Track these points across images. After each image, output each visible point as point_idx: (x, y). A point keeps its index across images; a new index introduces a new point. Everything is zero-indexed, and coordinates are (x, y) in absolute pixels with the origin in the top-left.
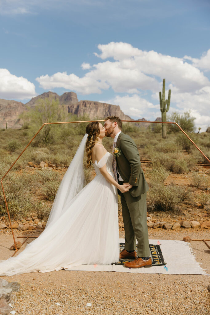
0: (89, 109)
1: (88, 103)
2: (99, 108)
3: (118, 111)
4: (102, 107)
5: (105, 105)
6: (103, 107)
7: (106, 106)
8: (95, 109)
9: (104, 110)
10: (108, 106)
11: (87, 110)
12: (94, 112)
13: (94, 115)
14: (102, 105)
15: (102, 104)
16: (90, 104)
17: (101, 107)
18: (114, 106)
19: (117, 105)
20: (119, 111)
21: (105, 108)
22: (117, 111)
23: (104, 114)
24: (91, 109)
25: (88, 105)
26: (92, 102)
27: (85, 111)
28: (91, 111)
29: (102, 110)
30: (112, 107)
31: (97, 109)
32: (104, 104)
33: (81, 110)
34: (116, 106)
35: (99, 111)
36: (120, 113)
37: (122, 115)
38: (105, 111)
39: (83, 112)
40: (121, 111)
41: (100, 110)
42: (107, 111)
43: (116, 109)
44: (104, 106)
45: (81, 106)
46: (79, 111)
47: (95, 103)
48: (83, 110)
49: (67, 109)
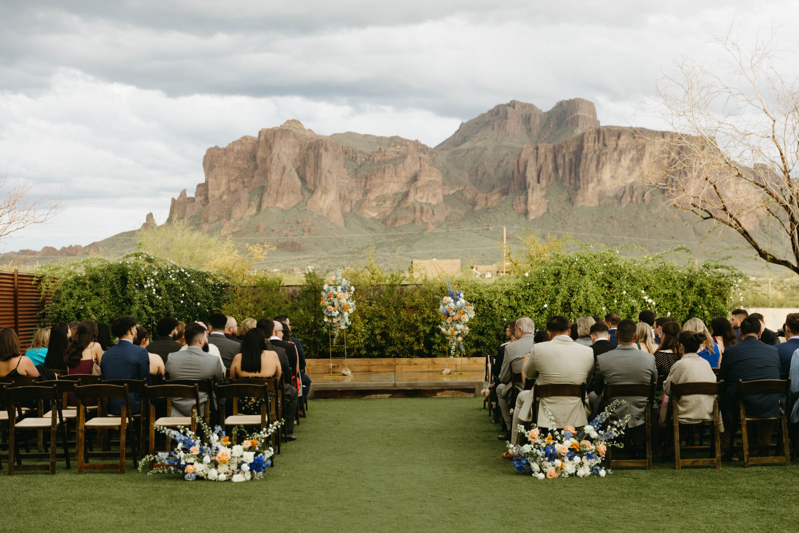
0: (616, 154)
1: (612, 136)
2: (649, 149)
3: (709, 152)
4: (659, 144)
5: (669, 138)
6: (663, 145)
7: (671, 141)
8: (633, 153)
9: (664, 152)
11: (608, 157)
12: (632, 160)
13: (631, 170)
14: (657, 138)
15: (656, 133)
16: (619, 136)
17: (655, 142)
19: (706, 136)
20: (713, 155)
21: (666, 147)
23: (666, 163)
24: (621, 153)
25: (611, 143)
26: (626, 129)
27: (603, 159)
28: (623, 157)
29: (658, 154)
30: (688, 141)
31: (641, 151)
32: (664, 134)
33: (589, 156)
34: (702, 137)
35: (647, 156)
36: (716, 158)
38: (666, 156)
39: (594, 163)
41: (651, 155)
44: (664, 140)
45: (589, 145)
46: (583, 161)
47: (635, 133)
48: (595, 157)
49: (550, 157)
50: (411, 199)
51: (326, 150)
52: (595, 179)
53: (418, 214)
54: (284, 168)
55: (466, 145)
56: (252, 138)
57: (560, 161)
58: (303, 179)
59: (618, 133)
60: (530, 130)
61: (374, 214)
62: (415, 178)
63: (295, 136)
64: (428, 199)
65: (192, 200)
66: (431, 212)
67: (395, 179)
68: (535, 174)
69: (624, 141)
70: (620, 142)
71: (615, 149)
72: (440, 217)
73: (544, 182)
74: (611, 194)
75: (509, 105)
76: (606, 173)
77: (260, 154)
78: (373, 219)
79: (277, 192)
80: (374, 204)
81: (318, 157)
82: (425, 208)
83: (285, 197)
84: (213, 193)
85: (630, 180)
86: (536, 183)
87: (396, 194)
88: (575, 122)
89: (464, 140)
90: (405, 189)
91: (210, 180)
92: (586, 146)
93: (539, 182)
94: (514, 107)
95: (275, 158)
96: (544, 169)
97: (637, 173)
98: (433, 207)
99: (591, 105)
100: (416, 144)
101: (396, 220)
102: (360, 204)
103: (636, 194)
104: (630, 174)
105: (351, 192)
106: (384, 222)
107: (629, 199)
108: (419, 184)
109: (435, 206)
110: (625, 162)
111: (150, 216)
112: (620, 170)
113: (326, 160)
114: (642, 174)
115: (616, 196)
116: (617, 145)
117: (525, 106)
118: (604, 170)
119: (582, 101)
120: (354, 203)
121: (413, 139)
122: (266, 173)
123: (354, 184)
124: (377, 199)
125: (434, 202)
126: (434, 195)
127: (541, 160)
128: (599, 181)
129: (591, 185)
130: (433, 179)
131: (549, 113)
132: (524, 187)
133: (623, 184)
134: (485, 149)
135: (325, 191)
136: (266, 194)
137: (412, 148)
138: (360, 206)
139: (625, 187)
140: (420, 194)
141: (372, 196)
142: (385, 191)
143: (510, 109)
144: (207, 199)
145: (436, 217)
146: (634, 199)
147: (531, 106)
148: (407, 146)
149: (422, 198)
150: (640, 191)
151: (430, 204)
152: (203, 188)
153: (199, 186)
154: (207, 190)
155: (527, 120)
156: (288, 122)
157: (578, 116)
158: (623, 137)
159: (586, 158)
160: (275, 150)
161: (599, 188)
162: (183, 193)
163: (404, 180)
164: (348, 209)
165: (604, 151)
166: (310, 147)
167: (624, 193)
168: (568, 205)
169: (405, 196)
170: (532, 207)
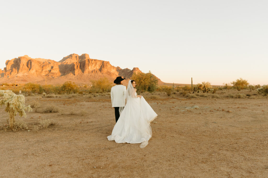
0: (91, 64)
2: (97, 63)
3: (108, 64)
4: (99, 63)
8: (95, 64)
9: (100, 64)
12: (94, 65)
13: (94, 67)
15: (99, 60)
16: (92, 61)
18: (106, 62)
19: (108, 61)
21: (101, 63)
22: (107, 65)
23: (100, 66)
25: (91, 62)
26: (93, 59)
27: (89, 65)
30: (104, 62)
31: (96, 64)
32: (100, 61)
33: (87, 64)
35: (97, 64)
37: (111, 67)
40: (110, 64)
41: (98, 64)
42: (102, 64)
43: (107, 63)
45: (87, 62)
46: (85, 65)
47: (95, 60)
49: (79, 64)
50: (52, 71)
51: (33, 61)
53: (53, 74)
54: (23, 65)
55: (65, 61)
56: (17, 59)
57: (81, 65)
58: (28, 67)
59: (92, 60)
60: (77, 59)
61: (44, 74)
62: (52, 67)
63: (26, 58)
65: (3, 71)
66: (56, 74)
67: (48, 67)
68: (76, 67)
69: (93, 62)
70: (92, 62)
72: (58, 75)
73: (78, 69)
74: (91, 71)
75: (73, 54)
76: (90, 67)
77: (18, 62)
79: (22, 70)
80: (44, 72)
81: (31, 63)
83: (24, 71)
84: (7, 69)
86: (76, 69)
87: (49, 70)
88: (85, 58)
89: (64, 60)
91: (7, 67)
92: (86, 62)
94: (74, 55)
95: (21, 63)
96: (78, 66)
97: (95, 68)
99: (88, 55)
100: (53, 61)
101: (48, 75)
102: (41, 72)
105: (39, 70)
106: (46, 76)
108: (53, 68)
110: (93, 65)
112: (92, 67)
113: (33, 64)
114: (96, 68)
117: (76, 55)
119: (86, 54)
121: (53, 60)
122: (19, 66)
123: (40, 68)
124: (45, 72)
125: (56, 72)
126: (57, 71)
127: (78, 64)
128: (88, 69)
129: (87, 70)
130: (56, 68)
131: (81, 56)
132: (74, 69)
133: (93, 69)
134: (68, 62)
135: (33, 70)
136: (19, 70)
137: (52, 61)
140: (54, 71)
141: (44, 71)
142: (46, 70)
143: (73, 55)
144: (6, 71)
147: (77, 55)
150: (96, 71)
152: (5, 69)
153: (5, 68)
155: (76, 57)
156: (25, 55)
158: (93, 61)
160: (21, 61)
161: (88, 70)
163: (50, 68)
164: (38, 73)
165: (89, 63)
166: (29, 61)
167: (93, 71)
168: (83, 73)
169: (50, 71)
170: (76, 73)
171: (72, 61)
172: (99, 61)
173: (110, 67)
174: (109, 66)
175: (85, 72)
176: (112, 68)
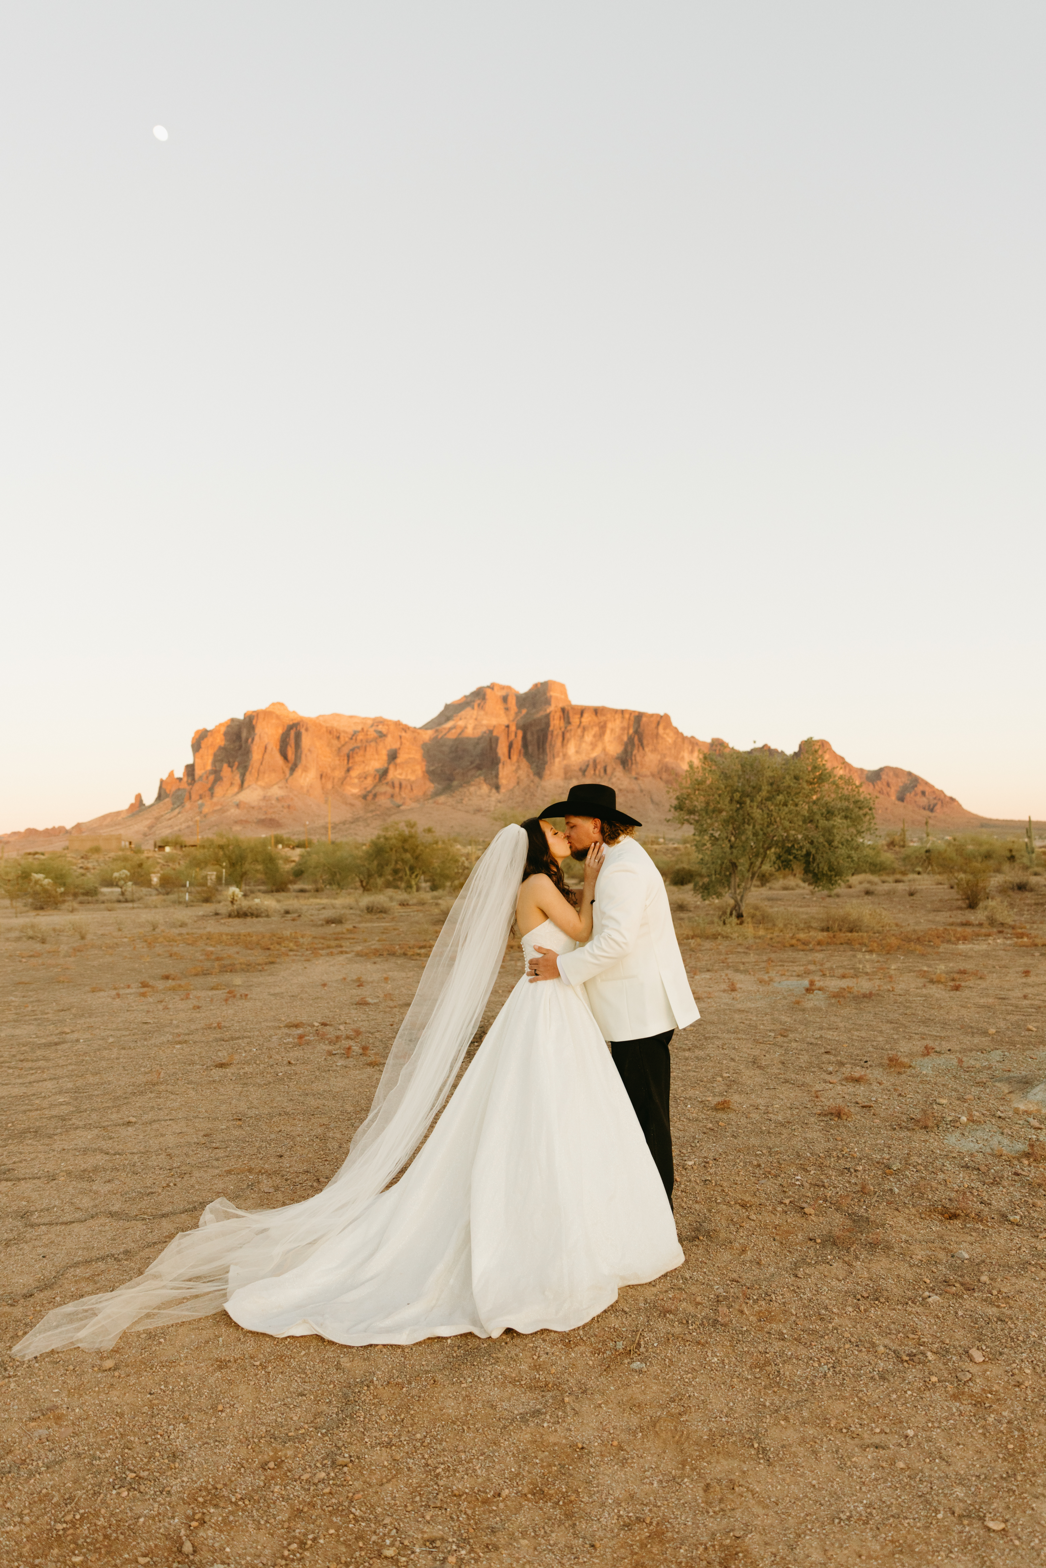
0: (579, 731)
1: (575, 714)
2: (610, 725)
3: (665, 729)
4: (618, 722)
5: (627, 716)
6: (622, 722)
7: (629, 719)
8: (596, 729)
9: (623, 729)
10: (632, 718)
11: (573, 733)
12: (594, 736)
13: (594, 745)
14: (617, 716)
15: (616, 711)
16: (582, 715)
17: (615, 720)
18: (652, 715)
19: (662, 714)
20: (668, 731)
21: (625, 724)
22: (661, 731)
23: (625, 738)
24: (584, 729)
25: (575, 720)
27: (568, 735)
28: (586, 733)
29: (618, 730)
30: (644, 719)
31: (603, 728)
32: (623, 712)
33: (555, 733)
34: (658, 715)
35: (608, 732)
36: (671, 734)
37: (680, 740)
38: (626, 732)
39: (560, 739)
40: (676, 728)
41: (612, 730)
42: (631, 731)
43: (658, 724)
44: (623, 718)
45: (556, 723)
46: (549, 737)
47: (597, 711)
48: (560, 734)
49: (520, 734)
50: (391, 775)
51: (307, 730)
52: (561, 754)
53: (397, 790)
54: (266, 748)
55: (450, 724)
56: (238, 720)
57: (529, 737)
58: (285, 757)
59: (582, 711)
60: (507, 709)
61: (355, 791)
62: (393, 756)
63: (278, 717)
64: (407, 775)
65: (180, 779)
66: (409, 787)
67: (376, 757)
68: (506, 750)
69: (586, 719)
70: (584, 720)
71: (579, 726)
72: (418, 792)
73: (514, 757)
74: (577, 768)
75: (488, 687)
76: (571, 749)
77: (244, 734)
78: (353, 795)
79: (259, 772)
80: (356, 781)
81: (298, 736)
82: (404, 784)
83: (266, 775)
84: (198, 772)
85: (594, 755)
86: (507, 759)
87: (377, 771)
88: (548, 702)
89: (448, 719)
90: (386, 765)
91: (197, 760)
92: (552, 723)
93: (510, 757)
95: (257, 739)
96: (515, 746)
97: (599, 749)
98: (412, 784)
99: (563, 686)
100: (398, 724)
101: (375, 796)
102: (343, 781)
103: (599, 767)
104: (593, 749)
105: (333, 769)
106: (365, 797)
107: (592, 772)
108: (398, 761)
109: (413, 782)
110: (589, 738)
111: (139, 797)
112: (584, 745)
113: (306, 741)
114: (604, 750)
115: (580, 769)
116: (581, 722)
117: (503, 688)
118: (569, 746)
119: (554, 683)
120: (336, 780)
121: (395, 719)
122: (247, 753)
123: (337, 762)
124: (359, 777)
125: (412, 778)
126: (413, 771)
127: (512, 737)
128: (565, 756)
129: (557, 760)
130: (412, 756)
131: (526, 694)
132: (494, 762)
133: (586, 759)
134: (466, 727)
135: (306, 769)
136: (248, 774)
137: (392, 727)
138: (342, 783)
139: (589, 761)
140: (399, 771)
141: (354, 773)
142: (367, 768)
143: (489, 691)
144: (194, 779)
145: (415, 792)
146: (597, 772)
147: (509, 688)
148: (388, 725)
149: (401, 774)
150: (603, 764)
151: (409, 780)
152: (190, 769)
153: (188, 767)
154: (193, 770)
155: (505, 699)
156: (273, 704)
157: (551, 696)
158: (586, 715)
159: (552, 735)
160: (258, 730)
161: (565, 762)
162: (171, 774)
163: (385, 757)
164: (329, 786)
165: (569, 728)
166: (291, 727)
167: (588, 766)
168: (536, 779)
169: (385, 773)
170: (503, 781)
171: (485, 722)
172: (618, 717)
173: (675, 743)
174: (670, 741)
175: (547, 772)
176: (687, 746)
